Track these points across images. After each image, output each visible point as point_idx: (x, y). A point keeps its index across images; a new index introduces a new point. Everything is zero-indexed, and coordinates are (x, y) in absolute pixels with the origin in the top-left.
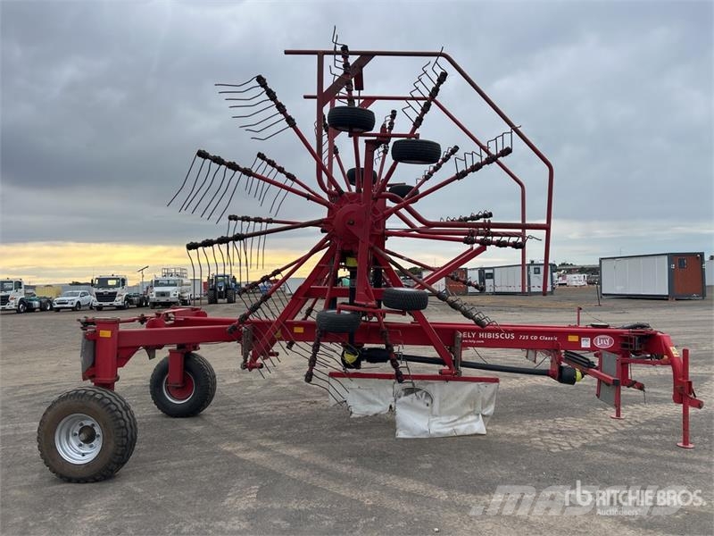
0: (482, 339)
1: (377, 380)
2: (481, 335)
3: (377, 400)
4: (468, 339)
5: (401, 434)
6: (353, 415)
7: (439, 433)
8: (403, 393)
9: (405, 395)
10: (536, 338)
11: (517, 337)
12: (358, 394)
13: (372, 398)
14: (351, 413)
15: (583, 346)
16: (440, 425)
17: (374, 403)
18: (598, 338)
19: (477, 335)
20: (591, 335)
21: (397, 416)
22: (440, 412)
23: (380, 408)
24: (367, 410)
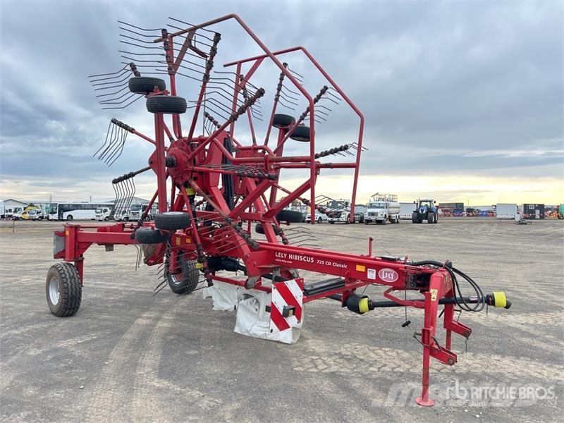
0: (291, 260)
1: (228, 284)
2: (290, 256)
3: (228, 300)
4: (281, 258)
5: (237, 330)
6: (214, 308)
8: (243, 297)
9: (244, 299)
10: (330, 264)
11: (315, 260)
12: (218, 293)
13: (225, 297)
14: (213, 306)
15: (369, 277)
16: (260, 329)
17: (226, 301)
18: (383, 270)
19: (287, 256)
20: (378, 268)
21: (237, 315)
22: (263, 318)
23: (228, 307)
24: (222, 306)
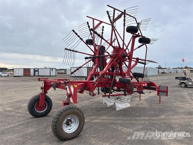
3: (112, 102)
5: (117, 109)
6: (108, 106)
7: (124, 108)
9: (117, 100)
12: (108, 100)
13: (111, 101)
14: (107, 106)
16: (124, 106)
20: (144, 83)
21: (116, 105)
23: (112, 104)
24: (110, 104)
